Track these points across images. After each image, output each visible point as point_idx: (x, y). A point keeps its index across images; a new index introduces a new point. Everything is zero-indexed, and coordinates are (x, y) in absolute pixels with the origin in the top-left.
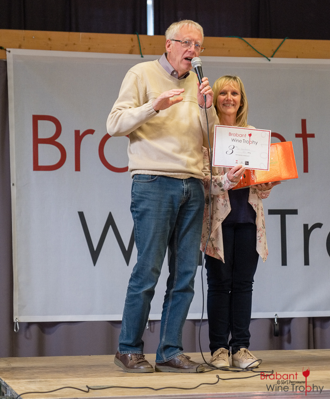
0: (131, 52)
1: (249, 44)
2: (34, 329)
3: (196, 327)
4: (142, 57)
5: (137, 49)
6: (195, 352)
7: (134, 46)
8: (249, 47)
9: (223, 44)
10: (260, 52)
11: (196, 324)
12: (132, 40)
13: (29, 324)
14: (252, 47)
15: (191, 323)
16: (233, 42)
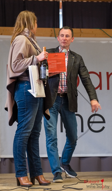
0: (51, 36)
1: (104, 32)
2: (7, 161)
3: (81, 160)
4: (56, 38)
5: (53, 34)
6: (80, 172)
7: (52, 33)
8: (104, 33)
9: (93, 32)
10: (109, 35)
11: (81, 159)
12: (51, 30)
13: (5, 159)
14: (105, 33)
15: (78, 158)
16: (97, 31)
